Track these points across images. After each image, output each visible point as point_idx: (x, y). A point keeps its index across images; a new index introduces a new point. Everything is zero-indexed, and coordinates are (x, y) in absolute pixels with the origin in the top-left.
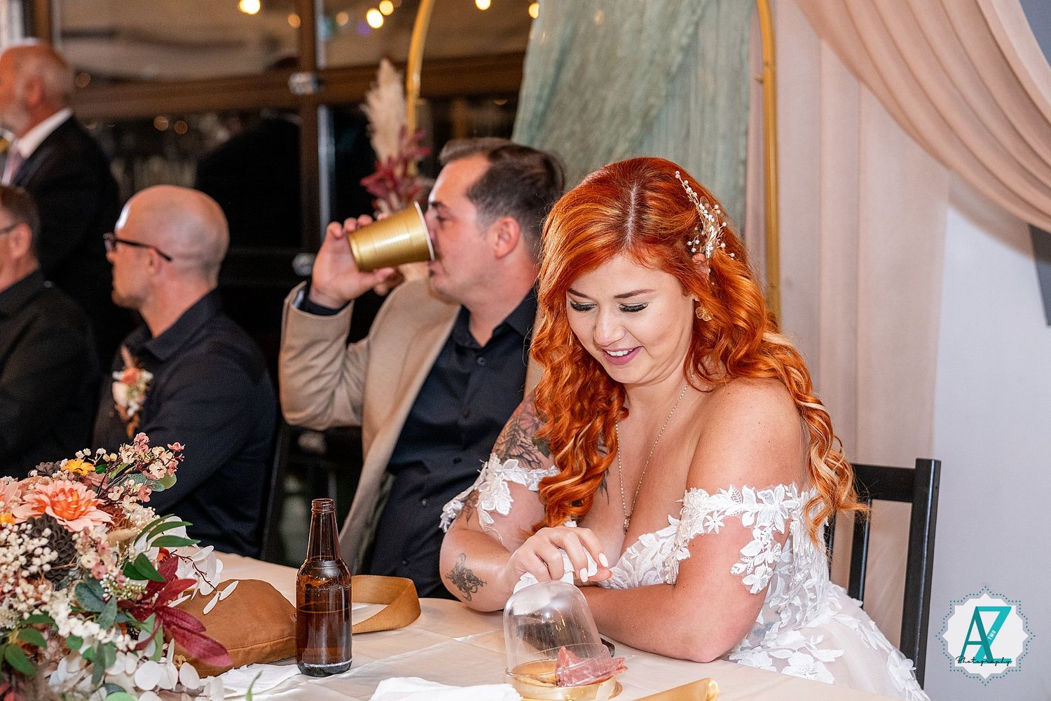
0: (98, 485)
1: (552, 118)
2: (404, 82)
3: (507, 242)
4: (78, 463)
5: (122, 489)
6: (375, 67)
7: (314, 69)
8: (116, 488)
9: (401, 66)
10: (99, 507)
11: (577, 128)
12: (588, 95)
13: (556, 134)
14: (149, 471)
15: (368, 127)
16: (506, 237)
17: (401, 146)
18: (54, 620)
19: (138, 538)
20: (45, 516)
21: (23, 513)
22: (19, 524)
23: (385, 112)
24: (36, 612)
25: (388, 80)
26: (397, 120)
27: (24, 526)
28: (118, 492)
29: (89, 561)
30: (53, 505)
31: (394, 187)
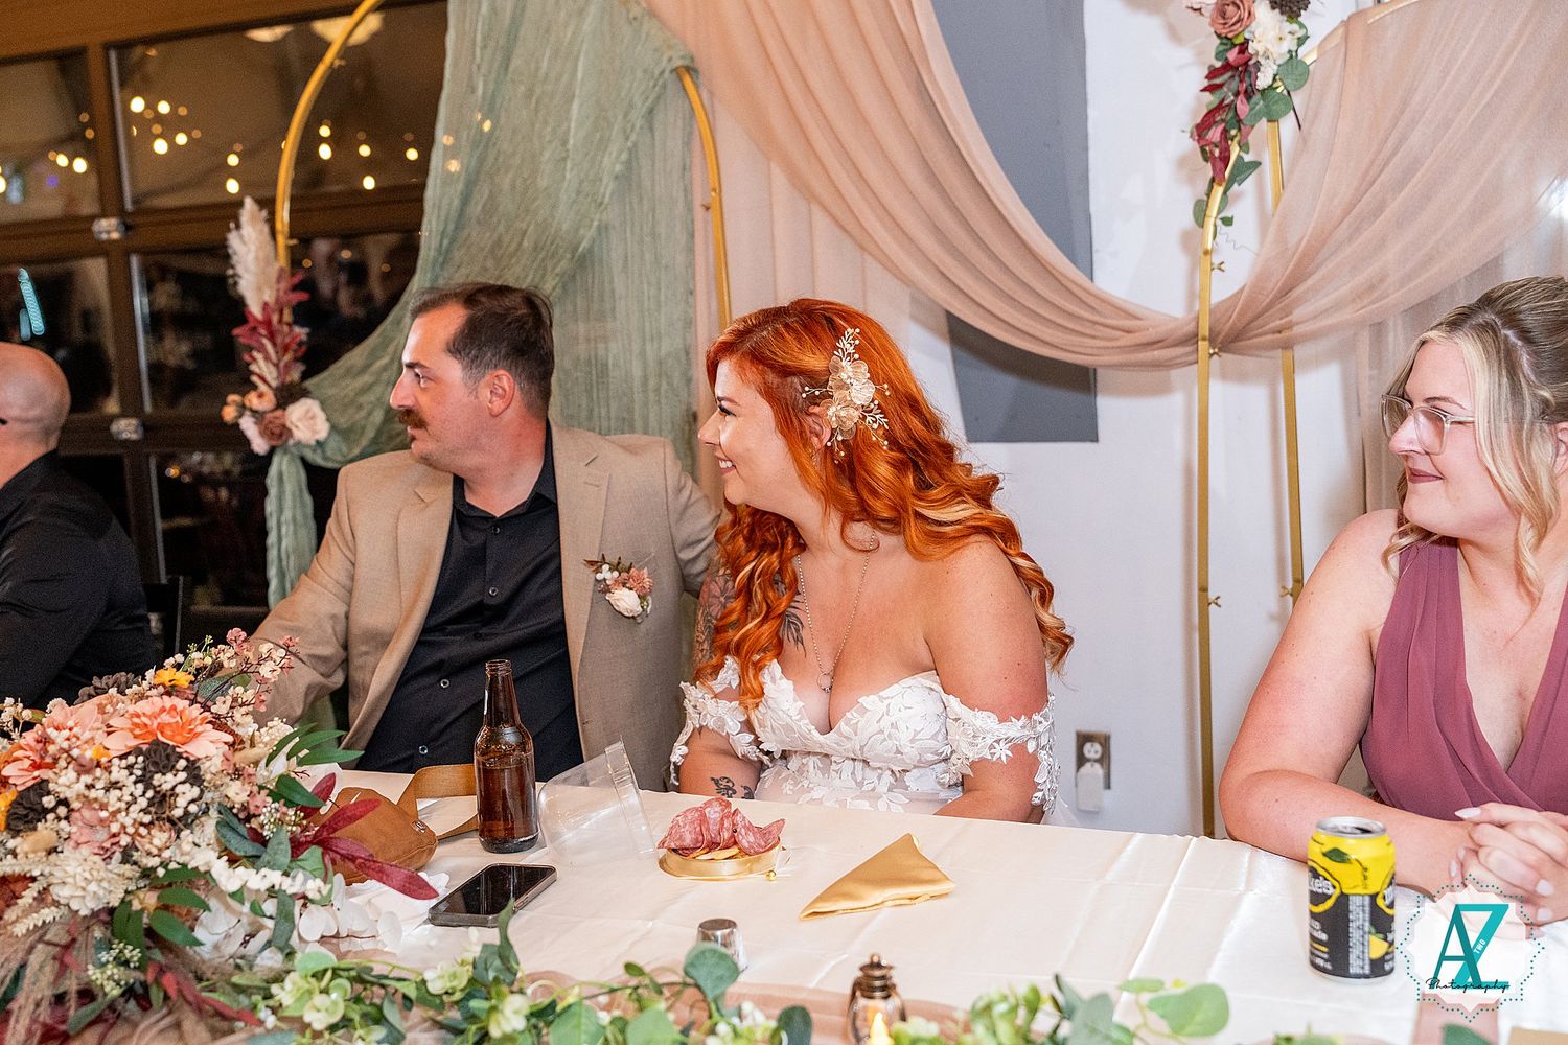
0: (195, 696)
1: (457, 255)
4: (167, 674)
5: (229, 700)
8: (220, 699)
9: (267, 204)
10: (210, 722)
12: (501, 229)
13: (464, 271)
14: (257, 672)
16: (500, 391)
17: (278, 290)
18: (208, 872)
19: (271, 758)
20: (157, 742)
21: (118, 743)
22: (122, 757)
23: (250, 258)
24: (173, 866)
25: (253, 219)
26: (268, 263)
27: (131, 759)
28: (224, 702)
29: (237, 792)
30: (161, 728)
31: (272, 336)
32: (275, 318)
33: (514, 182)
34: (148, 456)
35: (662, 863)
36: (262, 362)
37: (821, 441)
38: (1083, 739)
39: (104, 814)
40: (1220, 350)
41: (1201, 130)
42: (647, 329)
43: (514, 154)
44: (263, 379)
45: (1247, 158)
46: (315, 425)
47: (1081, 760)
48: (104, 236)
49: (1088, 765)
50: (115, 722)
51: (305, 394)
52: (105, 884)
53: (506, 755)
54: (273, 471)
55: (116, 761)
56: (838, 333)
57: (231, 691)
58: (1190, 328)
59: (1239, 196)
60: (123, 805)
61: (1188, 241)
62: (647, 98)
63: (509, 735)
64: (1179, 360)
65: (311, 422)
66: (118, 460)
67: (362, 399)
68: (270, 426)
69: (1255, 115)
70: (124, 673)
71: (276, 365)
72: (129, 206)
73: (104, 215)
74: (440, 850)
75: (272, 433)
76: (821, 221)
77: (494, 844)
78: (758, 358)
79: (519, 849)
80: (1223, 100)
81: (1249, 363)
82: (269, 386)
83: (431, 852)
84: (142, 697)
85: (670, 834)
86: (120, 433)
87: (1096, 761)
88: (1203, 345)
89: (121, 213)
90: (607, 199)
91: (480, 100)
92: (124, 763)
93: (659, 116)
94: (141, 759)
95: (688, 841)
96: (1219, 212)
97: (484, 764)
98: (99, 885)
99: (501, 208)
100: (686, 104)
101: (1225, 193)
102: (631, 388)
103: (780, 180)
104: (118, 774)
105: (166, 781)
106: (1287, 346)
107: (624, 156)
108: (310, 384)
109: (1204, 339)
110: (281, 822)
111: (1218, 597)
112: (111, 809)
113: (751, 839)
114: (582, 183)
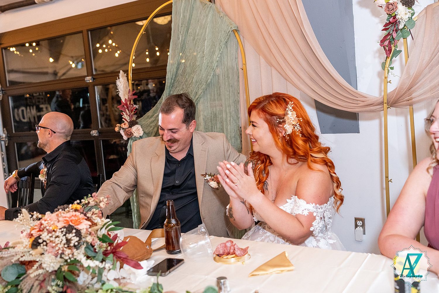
0: (82, 212)
1: (176, 84)
2: (127, 76)
4: (75, 205)
5: (92, 213)
6: (119, 72)
8: (89, 212)
9: (126, 72)
10: (86, 219)
11: (184, 87)
12: (187, 77)
13: (178, 89)
14: (99, 205)
17: (129, 95)
18: (80, 261)
19: (101, 229)
20: (70, 225)
21: (60, 225)
22: (61, 229)
23: (122, 86)
24: (72, 259)
25: (122, 76)
26: (127, 88)
27: (63, 229)
28: (90, 213)
29: (89, 239)
30: (71, 221)
31: (128, 108)
32: (128, 103)
33: (190, 63)
34: (100, 140)
35: (215, 258)
36: (125, 115)
37: (282, 134)
38: (356, 219)
39: (54, 245)
40: (390, 106)
41: (382, 41)
42: (227, 104)
43: (190, 56)
44: (126, 120)
45: (397, 49)
46: (139, 132)
47: (356, 226)
48: (88, 81)
49: (358, 227)
50: (60, 219)
51: (137, 123)
52: (55, 264)
53: (173, 227)
54: (129, 145)
55: (58, 230)
56: (287, 103)
57: (92, 210)
58: (381, 100)
59: (395, 61)
60: (59, 242)
61: (379, 75)
62: (225, 39)
63: (173, 222)
64: (378, 110)
65: (138, 131)
66: (93, 141)
67: (151, 125)
68: (127, 132)
69: (399, 37)
70: (66, 205)
71: (129, 116)
72: (94, 73)
73: (88, 76)
74: (153, 254)
75: (128, 134)
76: (274, 72)
77: (170, 252)
78: (263, 110)
79: (176, 253)
80: (389, 32)
81: (399, 110)
82: (127, 122)
83: (151, 254)
84: (69, 211)
85: (216, 250)
86: (93, 134)
87: (361, 226)
88: (385, 105)
89: (92, 75)
90: (215, 68)
91: (180, 41)
92: (60, 230)
93: (229, 43)
94: (65, 229)
95: (221, 252)
96: (389, 65)
97: (166, 230)
98: (54, 264)
99: (187, 70)
100: (236, 40)
101: (391, 60)
102: (223, 120)
103: (262, 60)
104: (58, 233)
105: (69, 236)
106: (411, 105)
107: (219, 56)
108: (138, 121)
109: (385, 103)
110: (100, 247)
111: (391, 179)
112: (56, 243)
113: (239, 252)
114: (208, 63)
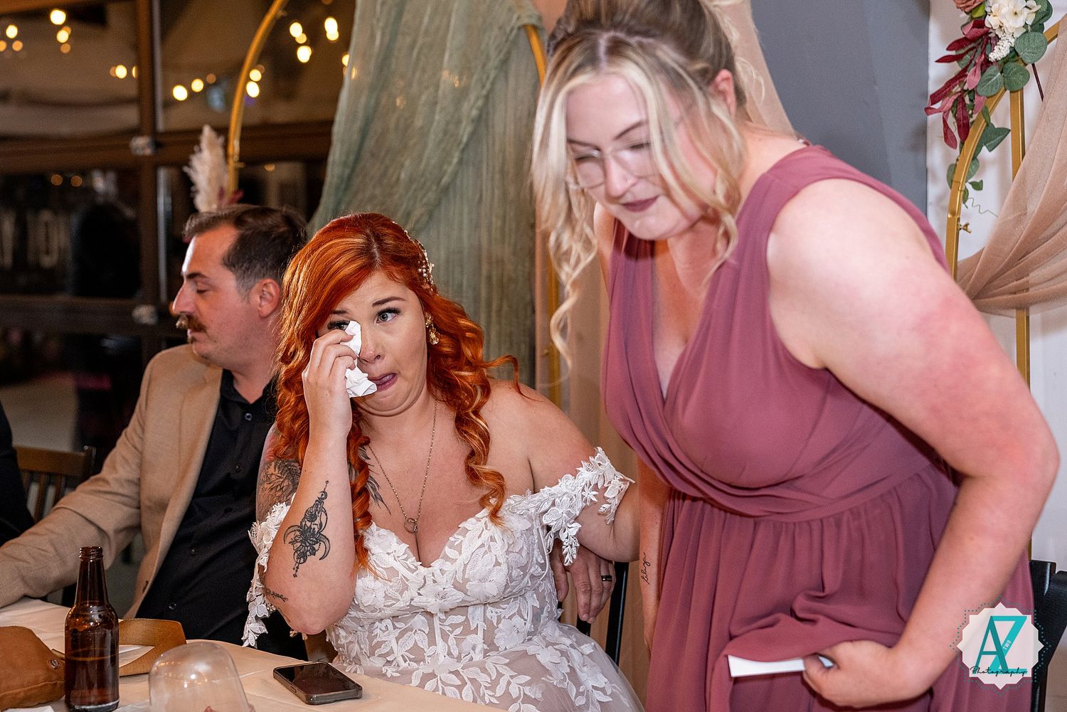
2: (225, 146)
3: (270, 302)
7: (154, 133)
11: (378, 192)
12: (387, 161)
15: (193, 189)
16: (268, 296)
23: (207, 175)
25: (211, 145)
41: (937, 97)
48: (139, 152)
62: (501, 51)
69: (993, 85)
72: (161, 126)
73: (140, 133)
80: (965, 69)
86: (140, 317)
91: (378, 50)
93: (513, 64)
96: (969, 176)
99: (388, 143)
101: (975, 156)
106: (1025, 306)
114: (448, 123)
